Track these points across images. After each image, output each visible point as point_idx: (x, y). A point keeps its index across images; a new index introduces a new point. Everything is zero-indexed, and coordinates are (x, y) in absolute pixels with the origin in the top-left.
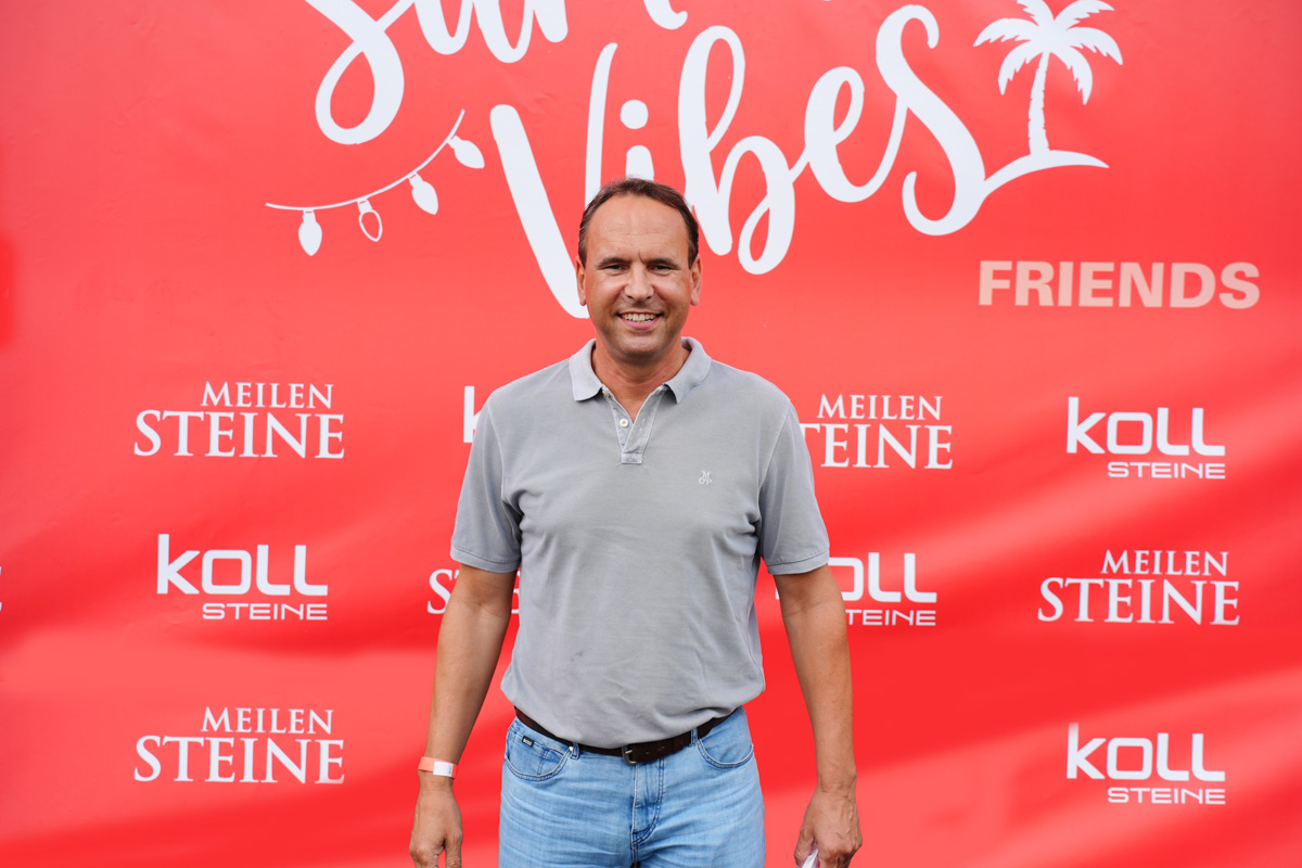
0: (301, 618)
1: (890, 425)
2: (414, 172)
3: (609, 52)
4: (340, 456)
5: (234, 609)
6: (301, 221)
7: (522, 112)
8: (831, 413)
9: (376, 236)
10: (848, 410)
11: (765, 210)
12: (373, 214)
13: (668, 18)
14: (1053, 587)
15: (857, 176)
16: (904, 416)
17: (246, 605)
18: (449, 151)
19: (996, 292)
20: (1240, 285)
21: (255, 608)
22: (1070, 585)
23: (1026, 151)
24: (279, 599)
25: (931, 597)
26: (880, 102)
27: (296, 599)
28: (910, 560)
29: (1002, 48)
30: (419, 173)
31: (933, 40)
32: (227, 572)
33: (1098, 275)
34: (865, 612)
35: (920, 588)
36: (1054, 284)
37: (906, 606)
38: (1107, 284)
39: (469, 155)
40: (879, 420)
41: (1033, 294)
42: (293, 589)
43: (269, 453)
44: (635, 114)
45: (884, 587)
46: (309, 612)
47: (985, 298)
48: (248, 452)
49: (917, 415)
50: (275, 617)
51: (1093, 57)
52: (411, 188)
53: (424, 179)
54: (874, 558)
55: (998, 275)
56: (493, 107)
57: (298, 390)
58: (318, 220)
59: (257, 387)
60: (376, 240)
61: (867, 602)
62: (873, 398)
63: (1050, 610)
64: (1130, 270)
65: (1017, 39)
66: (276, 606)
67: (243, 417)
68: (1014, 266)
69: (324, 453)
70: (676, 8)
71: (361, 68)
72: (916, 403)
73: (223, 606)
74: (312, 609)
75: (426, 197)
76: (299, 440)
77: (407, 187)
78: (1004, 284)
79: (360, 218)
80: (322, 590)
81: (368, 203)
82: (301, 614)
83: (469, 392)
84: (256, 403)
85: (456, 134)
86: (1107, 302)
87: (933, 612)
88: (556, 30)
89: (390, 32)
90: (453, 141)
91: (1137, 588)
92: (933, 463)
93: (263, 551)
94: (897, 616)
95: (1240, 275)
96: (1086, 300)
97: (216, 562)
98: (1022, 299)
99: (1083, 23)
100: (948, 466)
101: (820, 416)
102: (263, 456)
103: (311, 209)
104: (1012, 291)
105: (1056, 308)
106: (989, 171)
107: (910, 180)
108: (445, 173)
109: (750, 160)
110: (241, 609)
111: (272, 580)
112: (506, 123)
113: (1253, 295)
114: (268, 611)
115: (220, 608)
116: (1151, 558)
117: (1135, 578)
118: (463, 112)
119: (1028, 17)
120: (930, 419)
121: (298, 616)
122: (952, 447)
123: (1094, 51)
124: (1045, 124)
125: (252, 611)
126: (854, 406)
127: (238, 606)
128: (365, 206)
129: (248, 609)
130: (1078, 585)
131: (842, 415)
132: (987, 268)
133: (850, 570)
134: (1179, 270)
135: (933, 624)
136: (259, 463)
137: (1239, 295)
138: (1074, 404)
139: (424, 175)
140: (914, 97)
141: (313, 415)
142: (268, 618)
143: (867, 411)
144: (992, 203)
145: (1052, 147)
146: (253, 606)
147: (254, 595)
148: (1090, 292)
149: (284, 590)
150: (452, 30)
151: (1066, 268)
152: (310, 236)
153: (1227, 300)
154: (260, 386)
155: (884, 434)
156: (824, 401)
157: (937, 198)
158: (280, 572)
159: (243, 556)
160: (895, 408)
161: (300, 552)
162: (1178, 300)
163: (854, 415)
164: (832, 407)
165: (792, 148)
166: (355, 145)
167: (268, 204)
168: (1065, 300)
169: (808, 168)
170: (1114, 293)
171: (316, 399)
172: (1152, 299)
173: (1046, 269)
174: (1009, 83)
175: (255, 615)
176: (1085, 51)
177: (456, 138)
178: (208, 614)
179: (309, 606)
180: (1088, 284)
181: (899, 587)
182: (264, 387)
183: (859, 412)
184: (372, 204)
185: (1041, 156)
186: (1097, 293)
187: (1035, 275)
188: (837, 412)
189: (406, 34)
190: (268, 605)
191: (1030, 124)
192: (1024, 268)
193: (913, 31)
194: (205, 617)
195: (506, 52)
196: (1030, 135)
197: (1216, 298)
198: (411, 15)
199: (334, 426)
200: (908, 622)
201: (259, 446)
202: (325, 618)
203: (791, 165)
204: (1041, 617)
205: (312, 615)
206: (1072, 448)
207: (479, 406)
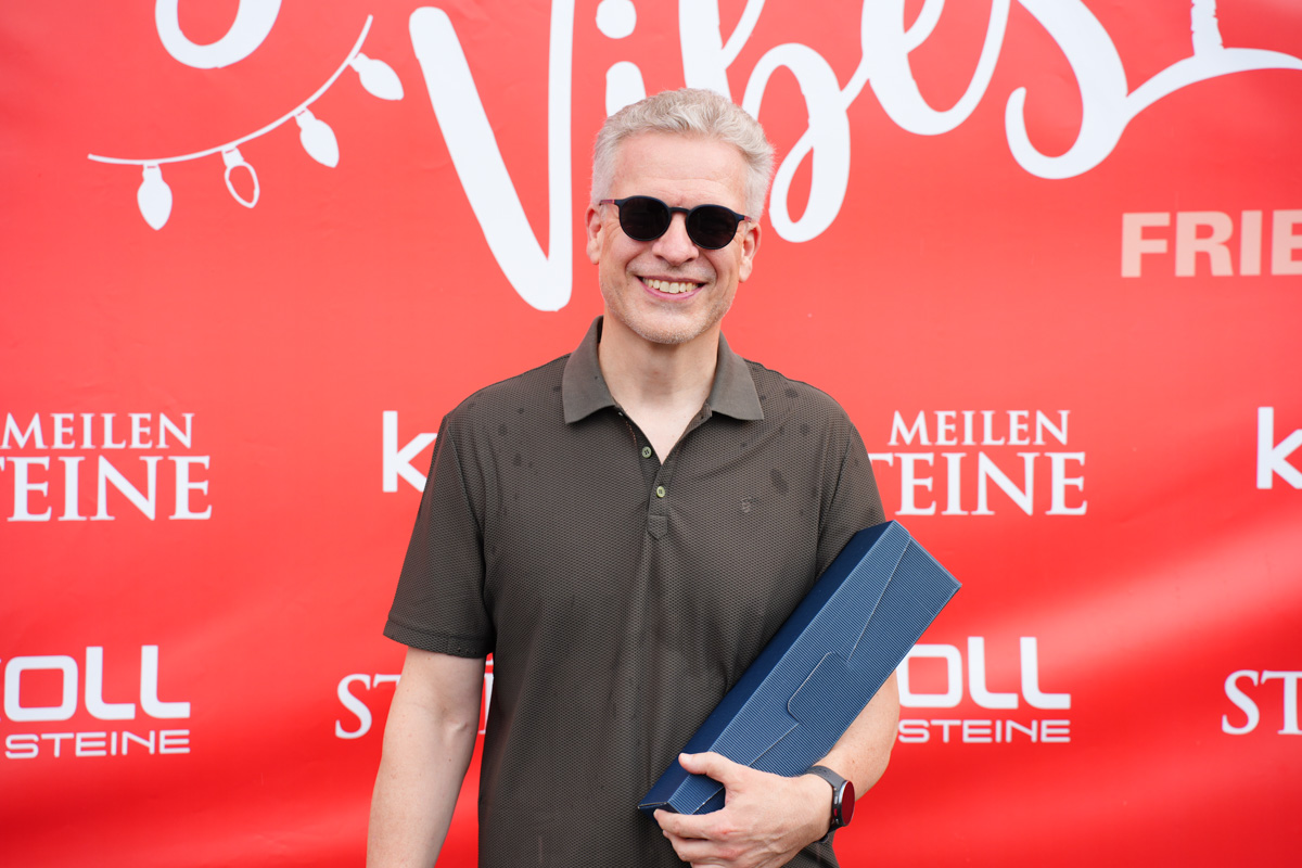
0: (152, 751)
1: (996, 455)
2: (303, 106)
4: (206, 515)
5: (52, 742)
6: (140, 180)
7: (457, 19)
8: (908, 438)
9: (250, 200)
10: (933, 434)
11: (805, 150)
12: (244, 168)
14: (1243, 685)
15: (939, 95)
16: (1014, 440)
17: (70, 736)
18: (351, 76)
19: (1147, 259)
21: (84, 740)
22: (1269, 681)
23: (1187, 51)
24: (119, 726)
25: (1062, 701)
27: (143, 724)
28: (1029, 647)
30: (310, 107)
32: (41, 688)
33: (1300, 229)
34: (967, 723)
35: (1046, 687)
36: (1234, 244)
37: (1026, 713)
39: (381, 81)
40: (978, 447)
41: (1203, 259)
42: (139, 710)
43: (102, 514)
44: (617, 17)
45: (993, 687)
46: (163, 742)
47: (1131, 268)
48: (71, 512)
49: (1033, 438)
50: (114, 751)
52: (299, 130)
53: (318, 117)
54: (976, 645)
55: (1149, 233)
56: (412, 10)
57: (143, 423)
58: (166, 178)
59: (82, 419)
60: (251, 205)
61: (968, 709)
62: (969, 416)
63: (1239, 718)
66: (114, 736)
67: (63, 463)
68: (1173, 220)
69: (182, 512)
72: (1032, 421)
73: (35, 738)
74: (167, 738)
75: (320, 143)
76: (145, 493)
77: (293, 129)
78: (1159, 246)
79: (227, 174)
80: (182, 710)
81: (237, 153)
82: (151, 745)
83: (390, 420)
84: (82, 443)
85: (362, 50)
87: (1066, 723)
90: (357, 61)
92: (1058, 507)
93: (95, 655)
94: (1014, 730)
96: (1283, 265)
97: (25, 675)
98: (1185, 267)
100: (1081, 511)
101: (893, 442)
102: (93, 518)
103: (156, 162)
104: (1170, 256)
105: (1236, 277)
106: (1135, 81)
107: (1017, 99)
109: (783, 80)
110: (62, 741)
111: (109, 697)
112: (432, 34)
114: (102, 744)
115: (31, 742)
118: (371, 19)
120: (1052, 444)
121: (147, 749)
122: (1085, 483)
124: (1217, 11)
125: (79, 744)
126: (942, 427)
127: (57, 737)
128: (232, 157)
129: (73, 741)
130: (1281, 682)
131: (924, 441)
132: (1133, 223)
133: (942, 663)
135: (1067, 740)
136: (87, 529)
138: (1266, 416)
139: (318, 111)
141: (165, 458)
142: (103, 753)
143: (960, 433)
144: (1139, 127)
145: (1227, 43)
146: (80, 736)
147: (82, 720)
148: (1288, 254)
149: (126, 712)
151: (1252, 220)
152: (155, 202)
154: (87, 418)
155: (986, 466)
156: (898, 421)
157: (1057, 123)
158: (120, 685)
159: (67, 664)
160: (1001, 428)
161: (150, 655)
163: (942, 441)
164: (909, 429)
165: (844, 58)
166: (215, 70)
167: (91, 157)
168: (1251, 265)
169: (867, 88)
171: (169, 436)
173: (1221, 222)
175: (83, 749)
177: (362, 57)
178: (13, 751)
179: (163, 734)
180: (1285, 242)
181: (1014, 686)
182: (93, 419)
183: (949, 435)
184: (243, 154)
185: (1210, 58)
187: (1204, 232)
188: (917, 436)
190: (103, 735)
191: (1194, 12)
192: (1188, 221)
194: (9, 755)
196: (1194, 27)
199: (196, 473)
200: (1029, 737)
201: (87, 504)
202: (187, 750)
203: (843, 83)
204: (1227, 728)
205: (167, 747)
206: (1264, 482)
207: (402, 442)
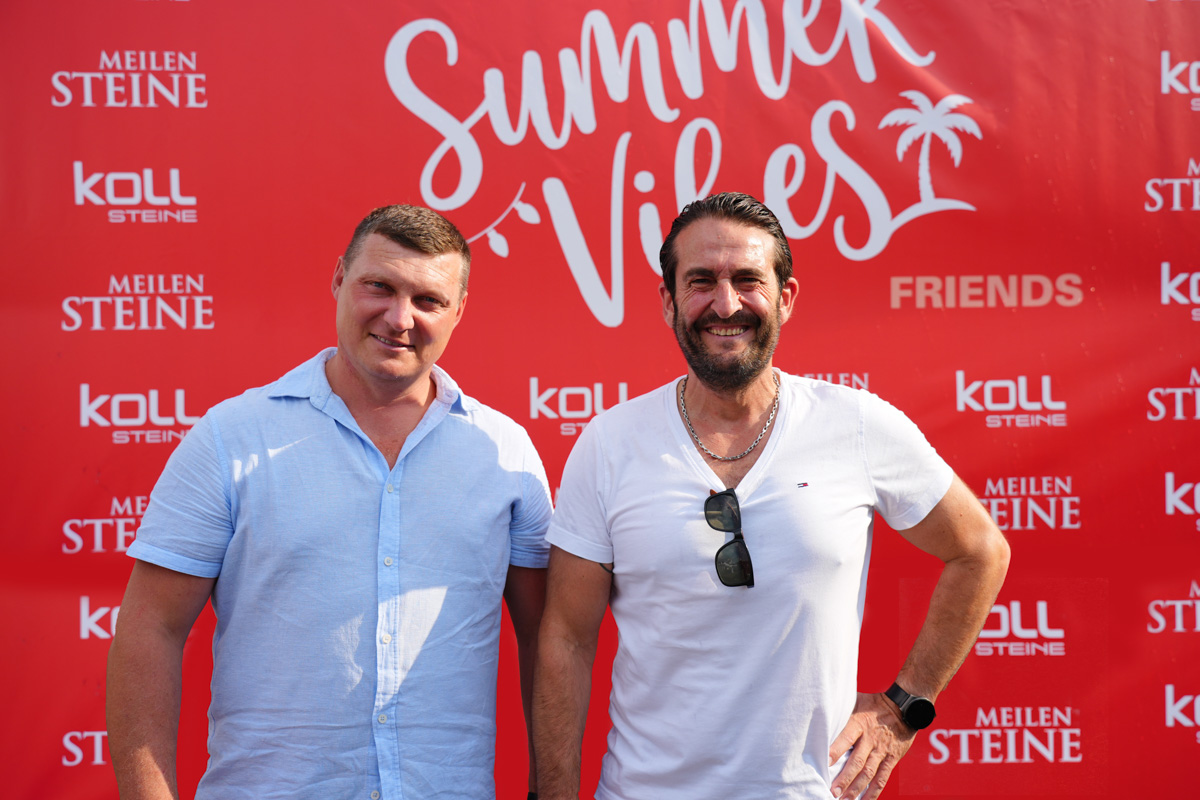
2: (491, 228)
3: (625, 139)
13: (665, 113)
18: (514, 212)
19: (904, 300)
20: (1069, 290)
26: (816, 168)
29: (899, 129)
30: (494, 228)
31: (851, 124)
33: (973, 285)
36: (943, 292)
38: (978, 291)
39: (529, 214)
41: (929, 300)
44: (645, 182)
47: (895, 303)
51: (962, 135)
52: (489, 239)
53: (498, 232)
55: (904, 287)
56: (545, 179)
62: (820, 376)
64: (994, 281)
65: (910, 123)
68: (915, 280)
70: (671, 105)
71: (452, 157)
72: (850, 379)
75: (499, 245)
77: (486, 238)
78: (908, 293)
83: (534, 382)
85: (520, 200)
86: (979, 304)
88: (588, 125)
89: (473, 131)
90: (517, 205)
91: (1010, 505)
95: (1069, 283)
96: (966, 303)
98: (921, 303)
99: (954, 111)
104: (913, 298)
106: (895, 213)
107: (839, 222)
108: (513, 228)
113: (1078, 297)
116: (1019, 483)
117: (1009, 498)
118: (523, 186)
119: (915, 107)
123: (961, 130)
124: (931, 181)
132: (896, 282)
134: (1028, 280)
137: (1069, 297)
138: (960, 376)
139: (498, 229)
140: (840, 164)
144: (898, 237)
148: (968, 297)
150: (514, 125)
151: (950, 281)
153: (1061, 301)
157: (859, 233)
162: (1028, 301)
166: (449, 211)
170: (984, 297)
172: (1010, 301)
173: (936, 282)
174: (906, 154)
176: (956, 130)
177: (520, 202)
180: (966, 291)
185: (929, 203)
186: (973, 298)
187: (929, 286)
189: (483, 133)
191: (921, 182)
192: (921, 281)
193: (837, 120)
195: (553, 142)
196: (920, 188)
197: (1053, 301)
198: (486, 118)
206: (961, 407)
207: (541, 392)
